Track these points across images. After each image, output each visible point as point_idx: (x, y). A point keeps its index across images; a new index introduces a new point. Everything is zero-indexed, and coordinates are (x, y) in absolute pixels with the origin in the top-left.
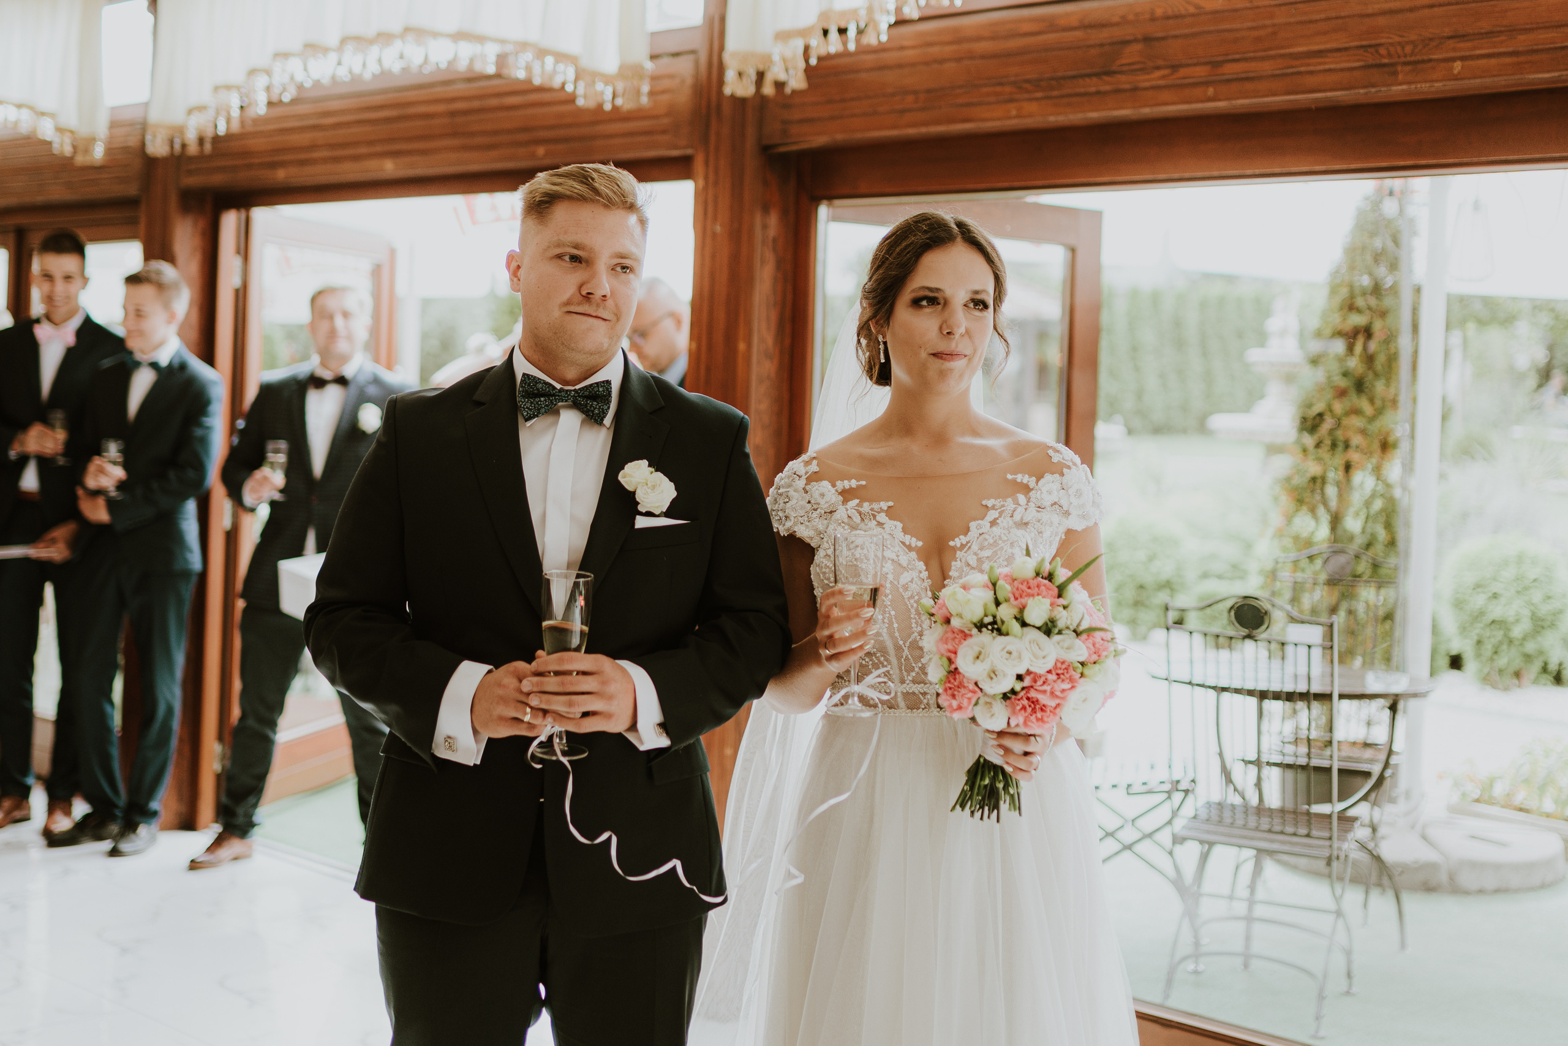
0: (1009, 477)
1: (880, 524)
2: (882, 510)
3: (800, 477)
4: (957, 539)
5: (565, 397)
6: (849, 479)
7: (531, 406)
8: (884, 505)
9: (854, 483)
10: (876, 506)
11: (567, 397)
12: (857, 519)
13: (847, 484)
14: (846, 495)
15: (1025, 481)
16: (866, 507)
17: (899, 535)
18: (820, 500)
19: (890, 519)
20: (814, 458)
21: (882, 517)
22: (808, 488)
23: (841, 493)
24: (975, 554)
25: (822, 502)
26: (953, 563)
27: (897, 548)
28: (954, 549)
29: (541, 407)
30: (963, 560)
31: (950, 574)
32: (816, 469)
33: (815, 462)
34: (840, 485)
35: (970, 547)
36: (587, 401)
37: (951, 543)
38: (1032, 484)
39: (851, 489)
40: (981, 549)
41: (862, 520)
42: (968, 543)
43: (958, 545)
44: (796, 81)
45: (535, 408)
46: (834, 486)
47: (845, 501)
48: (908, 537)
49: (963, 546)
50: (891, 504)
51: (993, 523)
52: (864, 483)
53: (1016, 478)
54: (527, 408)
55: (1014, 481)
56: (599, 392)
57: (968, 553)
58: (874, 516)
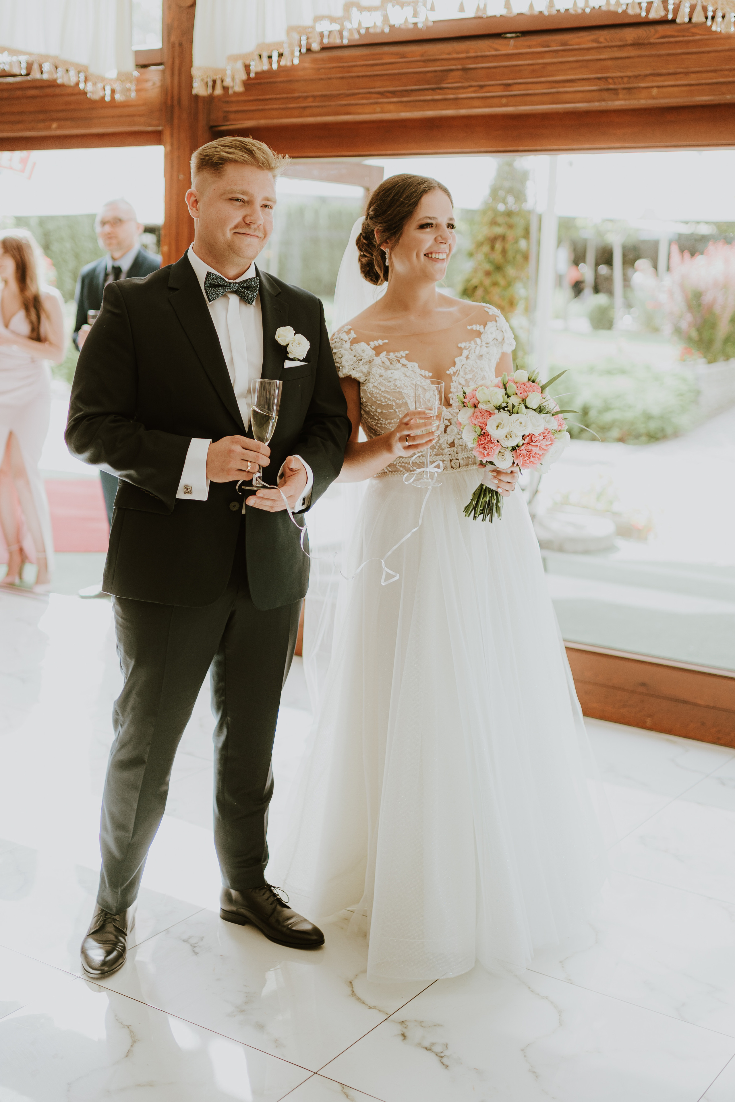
0: (469, 328)
1: (404, 365)
2: (402, 357)
3: (346, 342)
4: (450, 369)
5: (232, 287)
6: (377, 340)
7: (213, 292)
8: (403, 353)
9: (380, 342)
10: (398, 354)
11: (234, 287)
12: (388, 363)
13: (376, 343)
14: (378, 350)
15: (478, 329)
16: (392, 355)
17: (418, 370)
18: (362, 354)
19: (409, 361)
20: (350, 329)
21: (404, 361)
22: (353, 347)
23: (373, 349)
24: (462, 377)
25: (364, 355)
26: (452, 384)
27: (419, 379)
28: (450, 376)
29: (219, 293)
30: (457, 382)
31: (451, 390)
32: (355, 336)
33: (352, 332)
34: (373, 344)
35: (459, 374)
36: (245, 290)
37: (448, 372)
38: (482, 330)
39: (380, 345)
40: (466, 374)
41: (391, 363)
42: (457, 371)
43: (452, 373)
44: (239, 88)
45: (216, 294)
46: (369, 345)
47: (378, 354)
48: (423, 371)
49: (455, 373)
50: (407, 352)
51: (467, 358)
52: (386, 341)
53: (473, 328)
54: (211, 294)
55: (472, 330)
56: (252, 284)
57: (459, 376)
58: (399, 361)
